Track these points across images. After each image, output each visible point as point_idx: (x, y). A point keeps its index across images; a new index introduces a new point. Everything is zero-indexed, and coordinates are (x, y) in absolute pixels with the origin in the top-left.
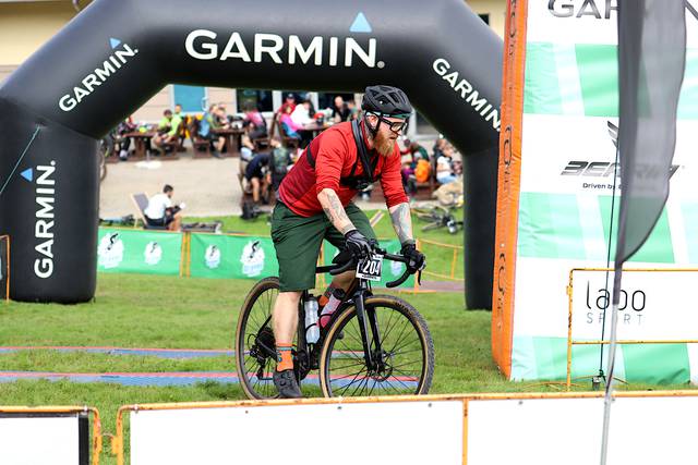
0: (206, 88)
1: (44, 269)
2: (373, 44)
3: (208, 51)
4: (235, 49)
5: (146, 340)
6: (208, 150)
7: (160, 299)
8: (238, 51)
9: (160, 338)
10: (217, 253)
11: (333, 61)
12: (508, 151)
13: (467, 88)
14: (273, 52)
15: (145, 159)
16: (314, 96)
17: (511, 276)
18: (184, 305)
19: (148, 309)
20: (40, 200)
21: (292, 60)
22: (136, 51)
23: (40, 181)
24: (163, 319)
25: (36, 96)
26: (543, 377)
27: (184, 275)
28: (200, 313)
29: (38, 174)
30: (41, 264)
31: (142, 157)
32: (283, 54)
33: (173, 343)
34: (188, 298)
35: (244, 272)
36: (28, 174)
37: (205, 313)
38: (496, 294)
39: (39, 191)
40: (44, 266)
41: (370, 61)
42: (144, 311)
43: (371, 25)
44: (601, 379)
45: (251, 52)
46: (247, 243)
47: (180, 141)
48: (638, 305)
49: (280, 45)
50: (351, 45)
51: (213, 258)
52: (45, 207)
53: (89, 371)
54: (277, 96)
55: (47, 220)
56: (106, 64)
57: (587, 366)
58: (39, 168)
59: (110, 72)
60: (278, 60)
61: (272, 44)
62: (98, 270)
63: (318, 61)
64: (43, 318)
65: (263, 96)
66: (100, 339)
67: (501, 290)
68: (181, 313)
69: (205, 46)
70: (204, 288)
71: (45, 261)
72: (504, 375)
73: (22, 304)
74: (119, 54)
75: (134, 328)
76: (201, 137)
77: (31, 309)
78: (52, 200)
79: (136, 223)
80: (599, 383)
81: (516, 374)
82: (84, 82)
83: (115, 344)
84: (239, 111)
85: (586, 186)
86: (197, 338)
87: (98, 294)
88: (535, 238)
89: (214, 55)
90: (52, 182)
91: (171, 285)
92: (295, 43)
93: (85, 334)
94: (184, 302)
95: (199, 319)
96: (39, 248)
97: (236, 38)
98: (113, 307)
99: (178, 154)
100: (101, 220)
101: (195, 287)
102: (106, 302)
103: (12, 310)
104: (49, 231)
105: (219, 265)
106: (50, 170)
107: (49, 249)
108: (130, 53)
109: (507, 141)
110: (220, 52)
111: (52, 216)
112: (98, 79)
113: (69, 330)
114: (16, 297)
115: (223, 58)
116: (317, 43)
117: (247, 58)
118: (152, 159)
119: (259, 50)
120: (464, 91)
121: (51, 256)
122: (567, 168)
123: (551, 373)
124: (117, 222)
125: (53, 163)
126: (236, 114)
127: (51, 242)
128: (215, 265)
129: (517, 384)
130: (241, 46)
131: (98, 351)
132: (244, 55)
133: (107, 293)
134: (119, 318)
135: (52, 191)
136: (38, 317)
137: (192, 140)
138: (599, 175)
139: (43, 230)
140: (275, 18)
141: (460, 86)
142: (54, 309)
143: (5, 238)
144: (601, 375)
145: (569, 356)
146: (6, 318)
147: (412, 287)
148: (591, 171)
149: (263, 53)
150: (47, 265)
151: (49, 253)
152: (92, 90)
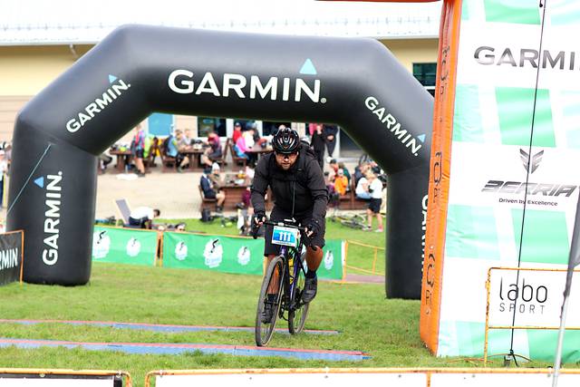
0: (174, 117)
1: (50, 258)
2: (317, 84)
3: (187, 87)
4: (208, 86)
7: (140, 284)
8: (210, 88)
10: (185, 248)
11: (286, 97)
12: (438, 171)
13: (392, 121)
14: (238, 89)
15: (124, 172)
17: (439, 272)
18: (160, 289)
19: (132, 292)
20: (49, 203)
21: (253, 95)
22: (129, 86)
23: (50, 187)
24: (145, 300)
26: (464, 355)
28: (175, 296)
29: (48, 182)
30: (48, 254)
31: (121, 171)
32: (246, 90)
34: (163, 283)
35: (206, 264)
36: (40, 182)
38: (425, 286)
39: (48, 195)
40: (50, 255)
41: (315, 97)
42: (129, 293)
43: (316, 68)
44: (511, 357)
45: (220, 89)
46: (208, 241)
47: (152, 158)
48: (541, 297)
49: (243, 84)
50: (300, 84)
51: (182, 252)
52: (53, 208)
53: (97, 341)
54: (230, 123)
55: (54, 219)
56: (105, 95)
57: (499, 346)
58: (49, 177)
59: (108, 102)
60: (241, 95)
61: (237, 82)
62: (93, 260)
63: (274, 97)
64: (50, 297)
65: (218, 124)
66: (102, 315)
67: (429, 283)
68: (158, 296)
69: (184, 83)
70: (175, 276)
71: (51, 251)
72: (431, 352)
73: (32, 286)
74: (115, 87)
76: (170, 156)
77: (39, 290)
78: (58, 203)
79: (117, 223)
80: (509, 360)
81: (442, 351)
82: (87, 109)
84: (199, 136)
85: (502, 200)
87: (92, 279)
88: (460, 241)
89: (190, 90)
90: (59, 189)
91: (148, 273)
92: (255, 82)
93: (89, 311)
94: (160, 286)
95: (175, 301)
96: (47, 241)
97: (208, 77)
98: (104, 290)
101: (168, 275)
102: (97, 286)
103: (24, 290)
104: (55, 227)
105: (187, 258)
106: (58, 178)
107: (55, 242)
108: (125, 87)
109: (437, 164)
110: (196, 88)
111: (58, 215)
112: (98, 107)
113: (76, 308)
114: (27, 280)
115: (198, 92)
116: (273, 83)
117: (217, 93)
118: (129, 172)
119: (227, 87)
120: (389, 123)
121: (57, 247)
122: (486, 186)
123: (470, 353)
124: (102, 222)
125: (60, 173)
126: (197, 138)
127: (57, 236)
128: (183, 258)
129: (443, 360)
130: (213, 84)
131: (102, 325)
132: (214, 90)
133: (97, 278)
134: (110, 298)
135: (58, 196)
136: (45, 297)
138: (512, 192)
139: (51, 226)
140: (240, 61)
141: (386, 119)
142: (58, 290)
143: (20, 233)
144: (512, 353)
145: (486, 337)
146: (21, 297)
147: (341, 279)
148: (506, 189)
149: (230, 89)
150: (53, 254)
151: (55, 245)
152: (93, 115)
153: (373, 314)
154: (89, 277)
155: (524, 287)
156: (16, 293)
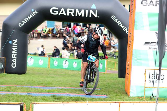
0: (55, 22)
1: (14, 66)
2: (96, 11)
3: (56, 13)
4: (62, 12)
5: (39, 84)
6: (55, 37)
7: (42, 73)
9: (42, 84)
10: (57, 62)
11: (87, 16)
12: (130, 39)
13: (120, 23)
14: (72, 13)
15: (40, 39)
16: (81, 24)
17: (130, 70)
18: (48, 75)
19: (39, 76)
20: (13, 49)
21: (76, 15)
22: (38, 12)
23: (14, 44)
24: (43, 79)
25: (13, 23)
26: (138, 96)
27: (49, 68)
28: (52, 77)
29: (13, 42)
30: (13, 64)
31: (39, 38)
32: (74, 14)
33: (45, 85)
34: (49, 73)
35: (63, 67)
36: (10, 42)
37: (54, 77)
38: (127, 75)
39: (13, 46)
40: (14, 65)
41: (96, 16)
42: (38, 76)
44: (153, 97)
45: (66, 13)
46: (64, 60)
47: (48, 34)
48: (162, 78)
49: (73, 12)
50: (91, 12)
51: (56, 64)
52: (15, 50)
53: (24, 92)
54: (72, 24)
55: (15, 54)
56: (30, 15)
57: (149, 94)
58: (13, 41)
59: (31, 17)
60: (73, 15)
61: (71, 11)
62: (27, 66)
63: (83, 16)
64: (13, 78)
65: (69, 24)
66: (27, 84)
67: (128, 74)
68: (47, 77)
69: (55, 11)
70: (53, 71)
71: (14, 64)
72: (128, 95)
73: (8, 74)
74: (34, 13)
75: (36, 81)
76: (53, 34)
77: (10, 76)
78: (16, 49)
79: (37, 54)
81: (131, 95)
82: (25, 20)
83: (31, 85)
84: (63, 27)
85: (150, 48)
86: (51, 84)
87: (27, 72)
88: (137, 61)
89: (57, 14)
90: (16, 44)
91: (45, 70)
92: (77, 11)
93: (23, 82)
94: (49, 74)
95: (52, 79)
96: (13, 60)
97: (63, 10)
98: (31, 75)
99: (48, 38)
100: (28, 54)
101: (51, 71)
102: (29, 74)
103: (6, 76)
104: (15, 56)
105: (57, 65)
106: (16, 41)
107: (15, 61)
108: (37, 13)
109: (130, 36)
110: (59, 13)
111: (16, 52)
112: (28, 19)
113: (20, 81)
114: (7, 72)
115: (59, 14)
116: (83, 11)
118: (41, 39)
119: (68, 12)
120: (119, 24)
122: (145, 44)
123: (140, 95)
124: (32, 54)
125: (17, 39)
126: (62, 28)
127: (16, 59)
128: (56, 65)
129: (131, 97)
130: (64, 12)
131: (26, 87)
133: (29, 72)
134: (32, 78)
135: (16, 46)
137: (51, 34)
138: (153, 45)
139: (14, 56)
141: (118, 22)
142: (16, 76)
143: (4, 58)
144: (153, 96)
145: (145, 91)
146: (4, 78)
147: (105, 72)
148: (151, 44)
149: (69, 13)
150: (15, 65)
151: (15, 62)
152: (27, 22)
153: (113, 83)
154: (26, 72)
155: (157, 75)
156: (3, 77)
